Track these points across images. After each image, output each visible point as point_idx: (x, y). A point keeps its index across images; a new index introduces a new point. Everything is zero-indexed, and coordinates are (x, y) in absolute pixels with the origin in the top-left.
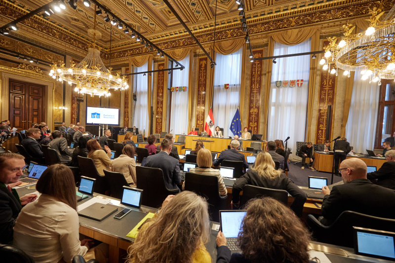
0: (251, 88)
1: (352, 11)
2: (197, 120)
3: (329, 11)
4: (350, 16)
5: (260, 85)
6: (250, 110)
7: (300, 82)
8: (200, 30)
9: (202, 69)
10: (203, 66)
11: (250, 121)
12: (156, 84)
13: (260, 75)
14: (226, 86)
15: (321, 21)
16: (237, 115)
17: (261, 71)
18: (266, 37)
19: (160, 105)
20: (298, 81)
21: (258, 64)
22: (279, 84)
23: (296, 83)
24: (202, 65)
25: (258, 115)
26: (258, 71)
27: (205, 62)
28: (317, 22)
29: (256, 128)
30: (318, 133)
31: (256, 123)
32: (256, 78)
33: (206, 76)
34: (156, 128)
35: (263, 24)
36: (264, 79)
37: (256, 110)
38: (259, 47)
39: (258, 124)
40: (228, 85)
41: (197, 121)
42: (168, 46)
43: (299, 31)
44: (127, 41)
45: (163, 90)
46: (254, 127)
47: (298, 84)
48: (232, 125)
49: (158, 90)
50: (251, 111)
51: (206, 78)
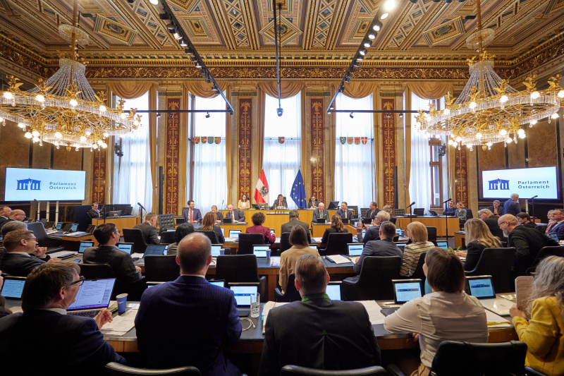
0: (313, 144)
1: (403, 73)
2: (240, 186)
3: (384, 69)
4: (402, 78)
5: (322, 140)
6: (312, 171)
7: (364, 140)
8: (240, 60)
9: (245, 113)
10: (246, 109)
11: (313, 185)
12: (164, 131)
13: (322, 129)
14: (281, 140)
15: (378, 78)
16: (299, 178)
17: (322, 124)
18: (325, 85)
19: (173, 164)
20: (363, 138)
21: (319, 115)
22: (343, 140)
23: (361, 141)
24: (243, 108)
25: (322, 177)
26: (319, 124)
27: (248, 104)
28: (375, 78)
29: (321, 194)
30: (385, 195)
31: (321, 188)
32: (317, 133)
33: (251, 124)
34: (167, 202)
35: (321, 69)
36: (327, 133)
37: (320, 171)
38: (319, 95)
39: (323, 188)
40: (283, 138)
41: (240, 188)
42: (185, 74)
43: (361, 85)
44: (100, 53)
45: (178, 140)
46: (319, 192)
47: (363, 142)
48: (292, 191)
49: (168, 140)
50: (314, 173)
51: (251, 126)
